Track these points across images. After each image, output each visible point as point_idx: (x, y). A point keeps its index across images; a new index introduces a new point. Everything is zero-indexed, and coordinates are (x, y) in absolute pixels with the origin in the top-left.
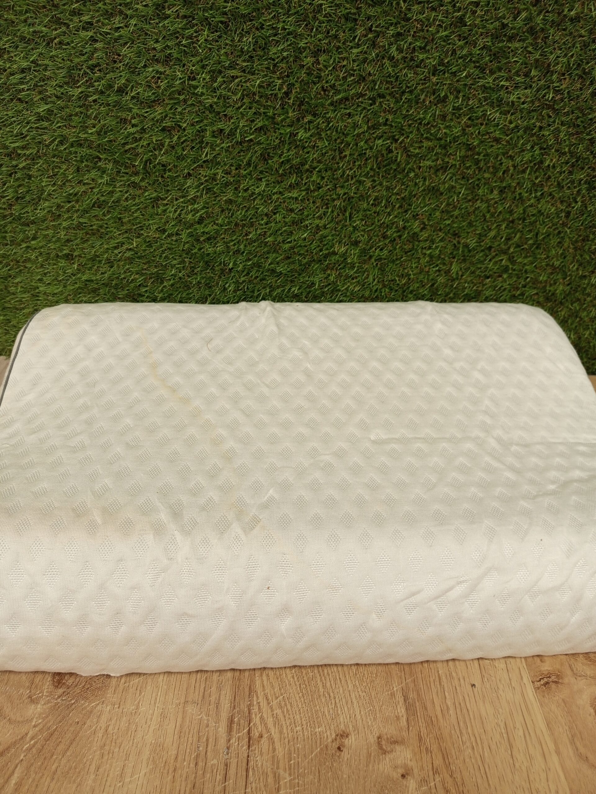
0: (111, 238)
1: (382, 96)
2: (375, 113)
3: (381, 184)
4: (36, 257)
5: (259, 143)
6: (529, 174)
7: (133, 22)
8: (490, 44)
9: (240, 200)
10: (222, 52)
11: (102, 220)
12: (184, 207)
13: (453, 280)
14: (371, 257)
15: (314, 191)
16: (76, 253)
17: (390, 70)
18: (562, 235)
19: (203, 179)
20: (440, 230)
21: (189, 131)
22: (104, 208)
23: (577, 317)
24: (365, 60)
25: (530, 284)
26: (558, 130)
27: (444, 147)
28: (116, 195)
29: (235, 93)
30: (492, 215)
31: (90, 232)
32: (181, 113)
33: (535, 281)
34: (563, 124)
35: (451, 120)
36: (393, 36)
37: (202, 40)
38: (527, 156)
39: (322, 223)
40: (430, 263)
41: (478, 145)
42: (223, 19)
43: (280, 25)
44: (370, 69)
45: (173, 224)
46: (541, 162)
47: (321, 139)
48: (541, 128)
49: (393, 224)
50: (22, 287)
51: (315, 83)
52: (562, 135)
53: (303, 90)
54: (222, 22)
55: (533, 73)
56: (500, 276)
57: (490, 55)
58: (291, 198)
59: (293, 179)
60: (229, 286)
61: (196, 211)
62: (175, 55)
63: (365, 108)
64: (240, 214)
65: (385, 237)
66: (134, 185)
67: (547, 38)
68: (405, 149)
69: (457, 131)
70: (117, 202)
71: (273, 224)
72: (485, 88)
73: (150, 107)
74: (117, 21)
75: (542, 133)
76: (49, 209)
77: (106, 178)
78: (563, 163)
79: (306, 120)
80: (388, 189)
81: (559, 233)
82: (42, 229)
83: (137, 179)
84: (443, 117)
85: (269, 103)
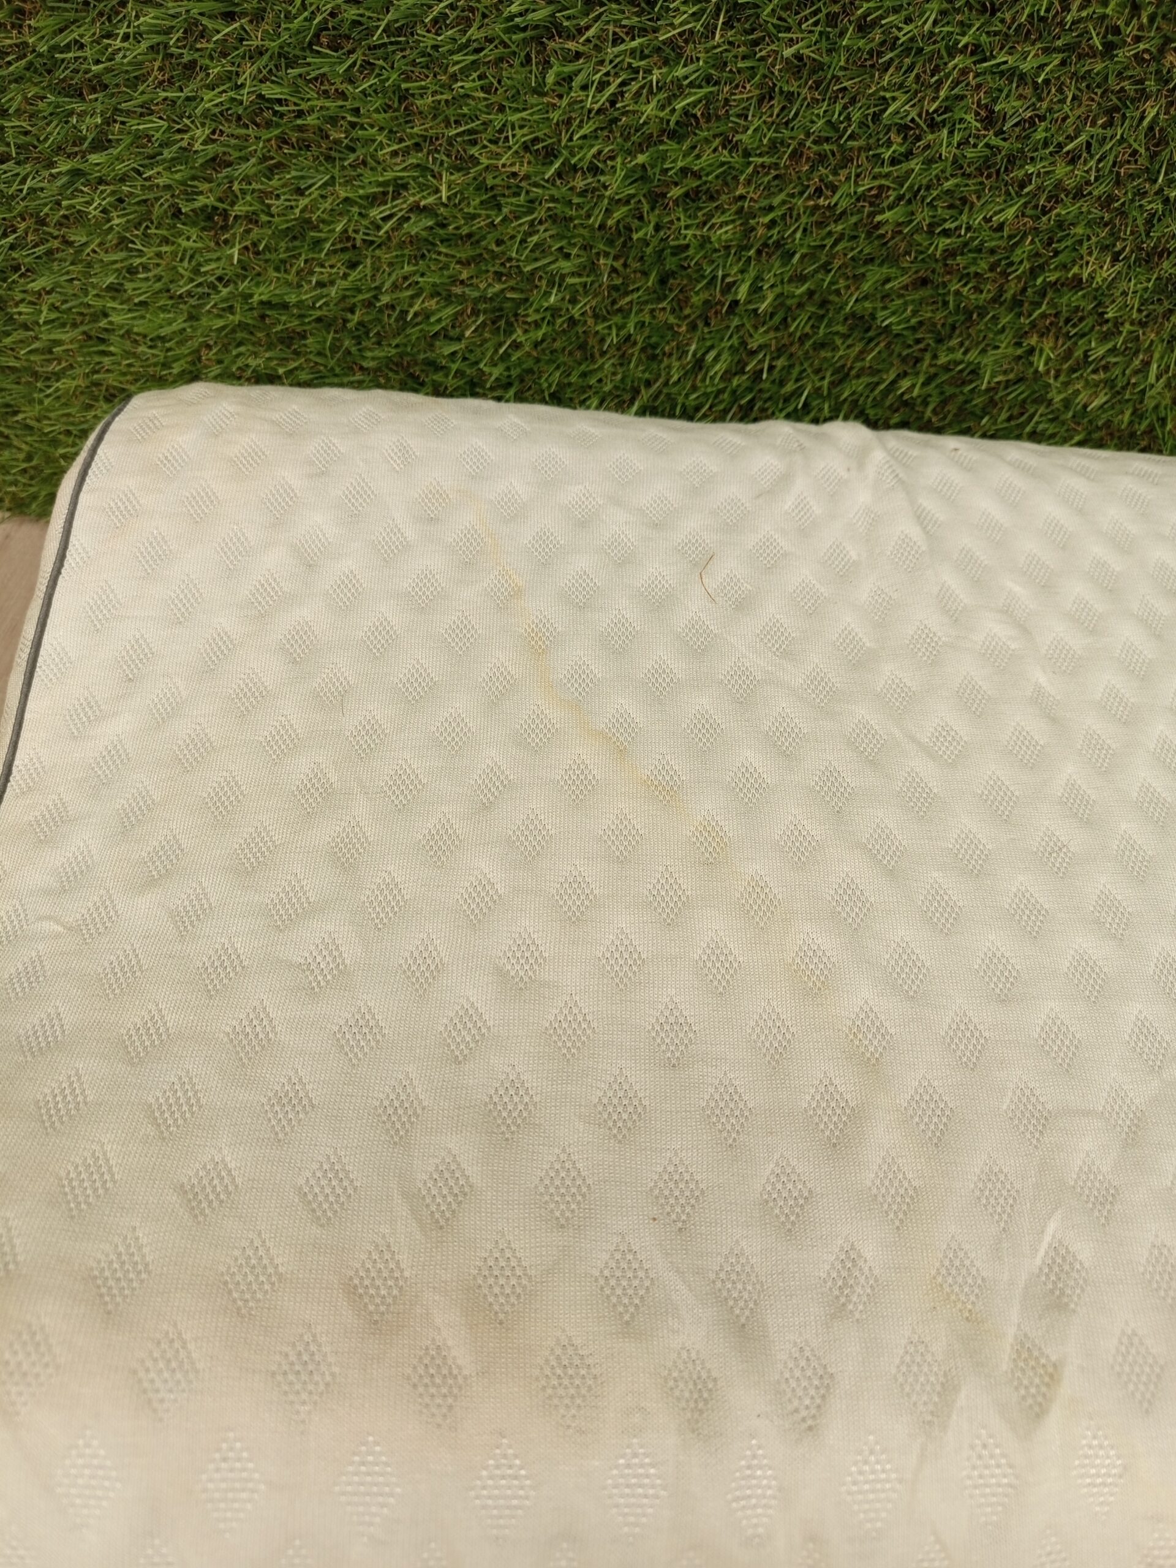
0: (364, 163)
4: (104, 211)
11: (343, 95)
12: (636, 71)
16: (240, 209)
22: (351, 52)
31: (294, 136)
45: (586, 130)
50: (53, 308)
70: (399, 31)
71: (915, 164)
76: (157, 39)
82: (128, 113)
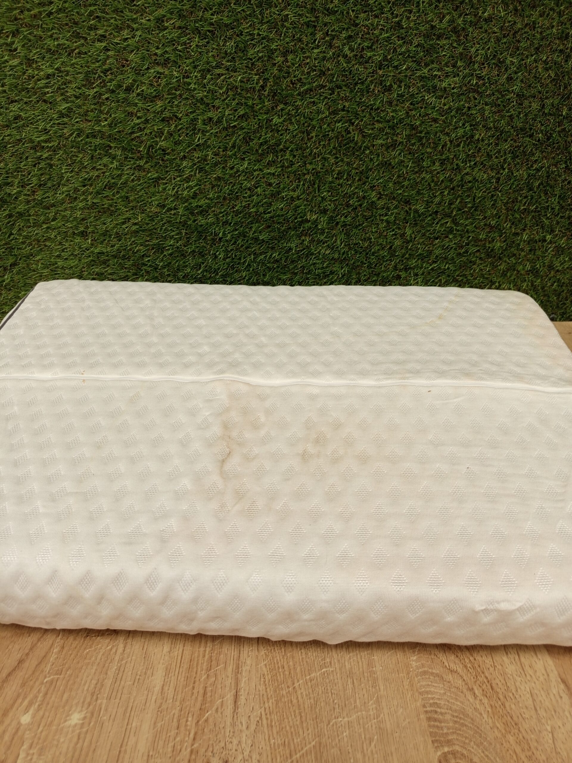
0: (120, 215)
1: (339, 87)
2: (334, 101)
3: (342, 160)
4: (55, 236)
5: (242, 128)
6: (463, 147)
7: (139, 33)
8: (423, 42)
9: (227, 176)
10: (210, 54)
11: (113, 199)
12: (181, 185)
13: (408, 242)
14: (337, 223)
15: (288, 167)
16: (90, 230)
17: (345, 65)
18: (495, 198)
19: (196, 160)
20: (394, 198)
21: (184, 120)
22: (114, 189)
23: (514, 270)
24: (324, 58)
25: (473, 243)
26: (483, 109)
27: (392, 128)
28: (124, 177)
29: (221, 88)
30: (436, 184)
31: (102, 211)
32: (177, 106)
33: (476, 240)
34: (486, 104)
35: (397, 105)
36: (345, 38)
37: (193, 45)
38: (461, 132)
39: (295, 195)
40: (388, 228)
41: (420, 125)
42: (210, 29)
43: (256, 32)
44: (328, 65)
45: (172, 199)
46: (472, 136)
47: (291, 123)
48: (469, 108)
49: (354, 194)
50: (42, 264)
51: (285, 78)
52: (487, 113)
53: (276, 83)
54: (209, 31)
55: (459, 64)
56: (447, 237)
57: (424, 51)
58: (269, 174)
59: (270, 157)
60: (219, 254)
62: (173, 58)
63: (326, 98)
65: (348, 206)
66: (139, 168)
67: (467, 35)
68: (361, 131)
69: (402, 114)
70: (124, 183)
71: (255, 197)
72: (422, 78)
73: (152, 102)
74: (125, 33)
75: (470, 112)
76: (67, 193)
77: (115, 164)
78: (489, 136)
79: (279, 108)
80: (348, 164)
81: (493, 196)
82: (61, 211)
83: (142, 163)
84: (390, 103)
85: (249, 95)
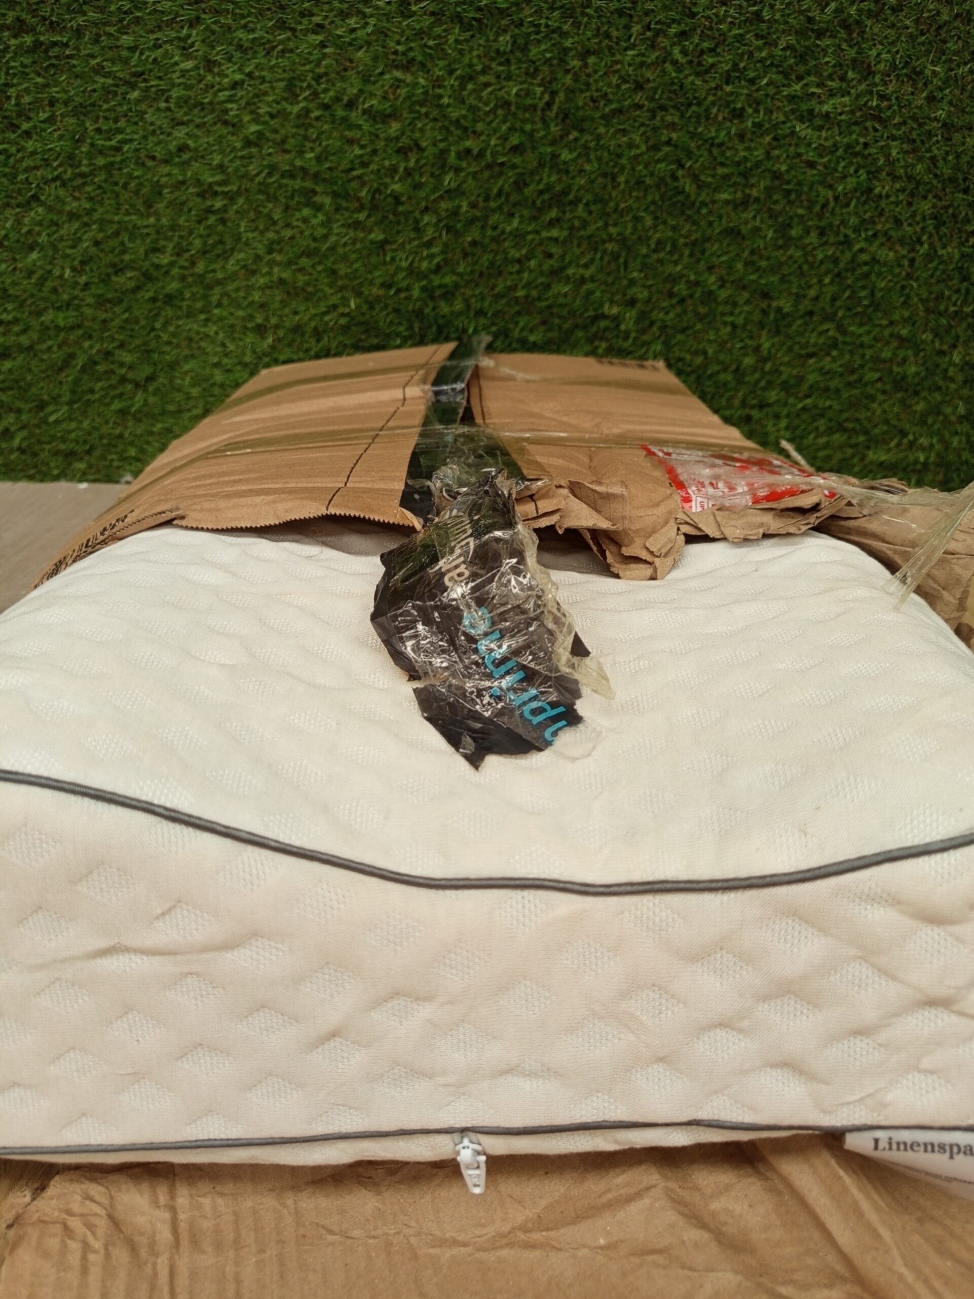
61: (431, 257)
64: (485, 259)
